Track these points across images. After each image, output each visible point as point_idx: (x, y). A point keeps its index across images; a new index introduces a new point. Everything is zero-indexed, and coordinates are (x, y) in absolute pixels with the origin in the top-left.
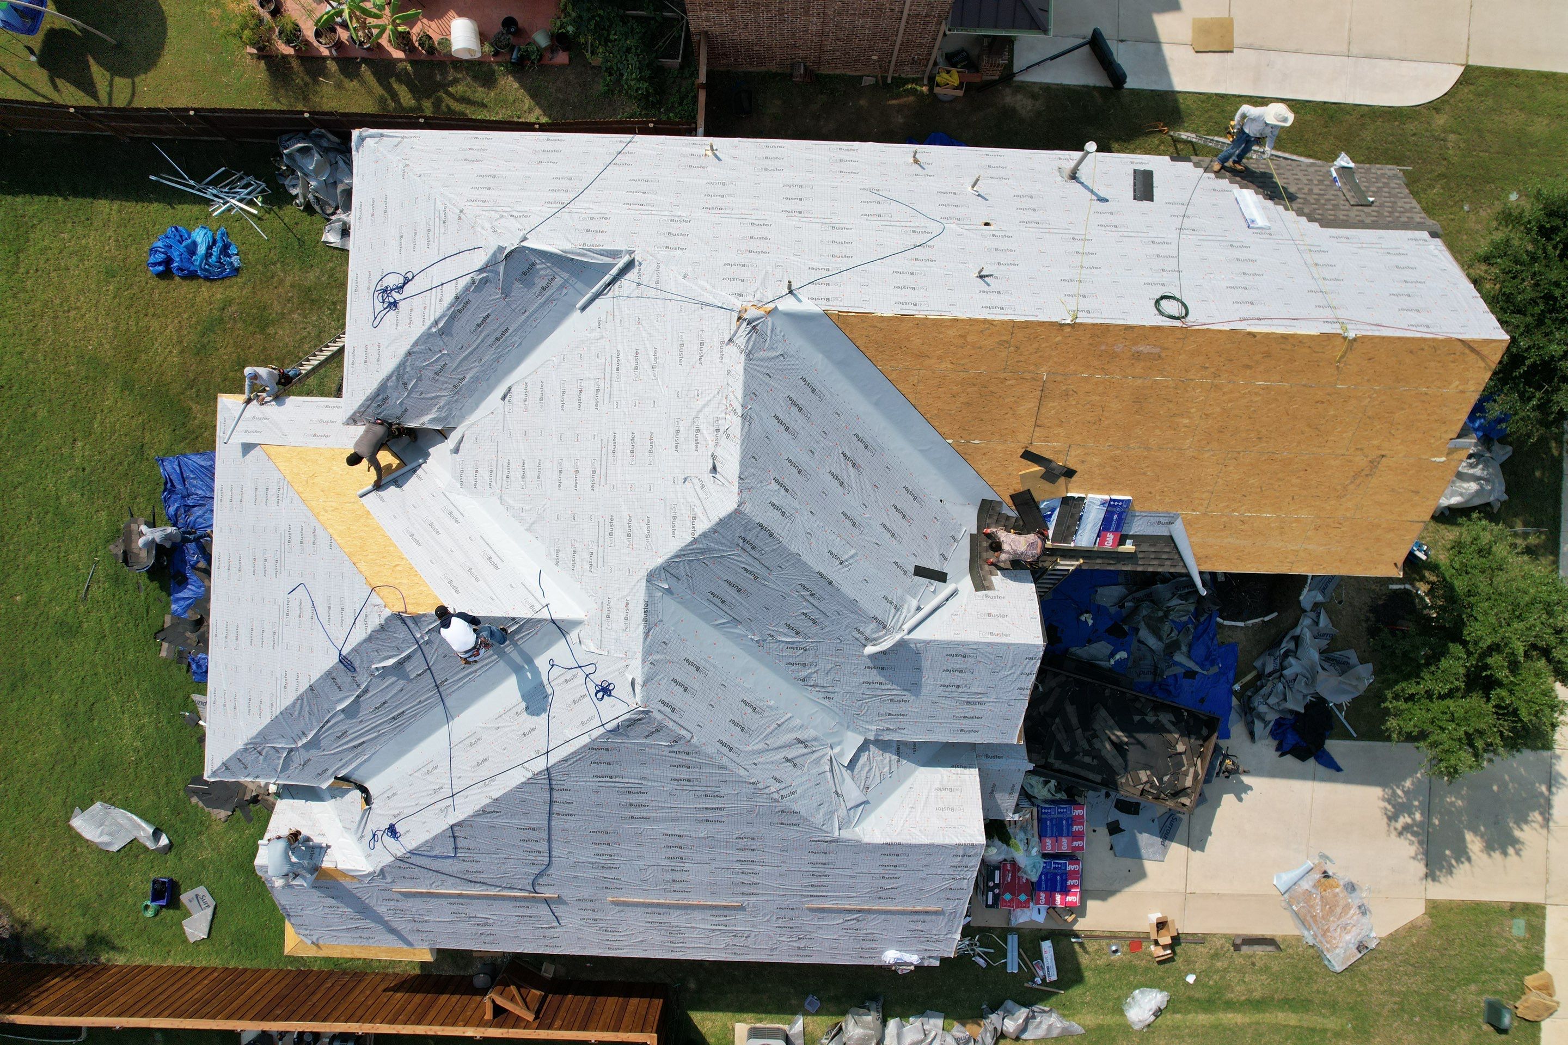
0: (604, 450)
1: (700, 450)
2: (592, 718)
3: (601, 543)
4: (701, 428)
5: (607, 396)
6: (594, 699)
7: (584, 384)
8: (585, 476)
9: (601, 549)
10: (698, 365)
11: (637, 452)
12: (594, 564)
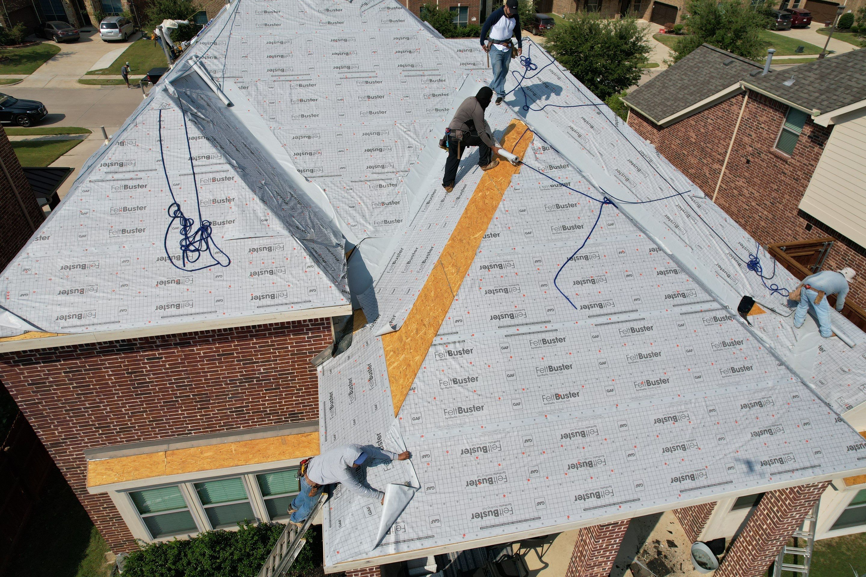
0: (349, 75)
1: (341, 8)
2: (552, 72)
3: (421, 73)
4: (325, 8)
5: (305, 77)
6: (538, 70)
7: (295, 99)
8: (372, 90)
9: (426, 73)
10: (281, 14)
11: (346, 51)
12: (439, 78)
